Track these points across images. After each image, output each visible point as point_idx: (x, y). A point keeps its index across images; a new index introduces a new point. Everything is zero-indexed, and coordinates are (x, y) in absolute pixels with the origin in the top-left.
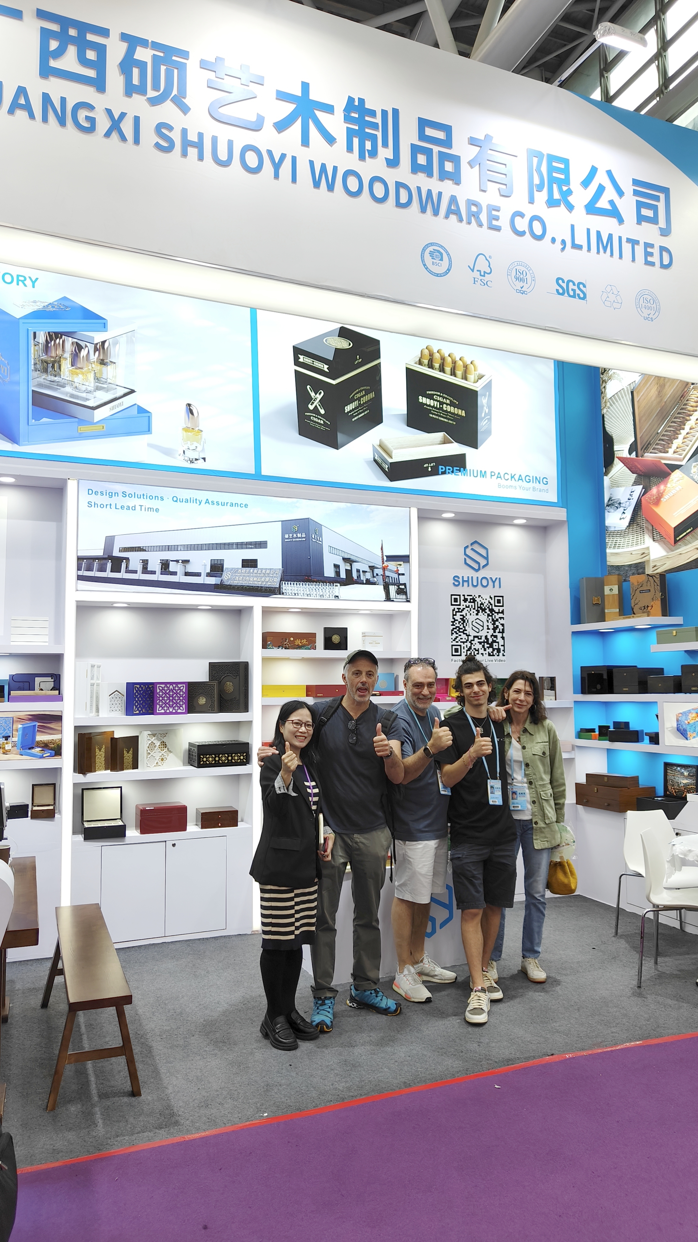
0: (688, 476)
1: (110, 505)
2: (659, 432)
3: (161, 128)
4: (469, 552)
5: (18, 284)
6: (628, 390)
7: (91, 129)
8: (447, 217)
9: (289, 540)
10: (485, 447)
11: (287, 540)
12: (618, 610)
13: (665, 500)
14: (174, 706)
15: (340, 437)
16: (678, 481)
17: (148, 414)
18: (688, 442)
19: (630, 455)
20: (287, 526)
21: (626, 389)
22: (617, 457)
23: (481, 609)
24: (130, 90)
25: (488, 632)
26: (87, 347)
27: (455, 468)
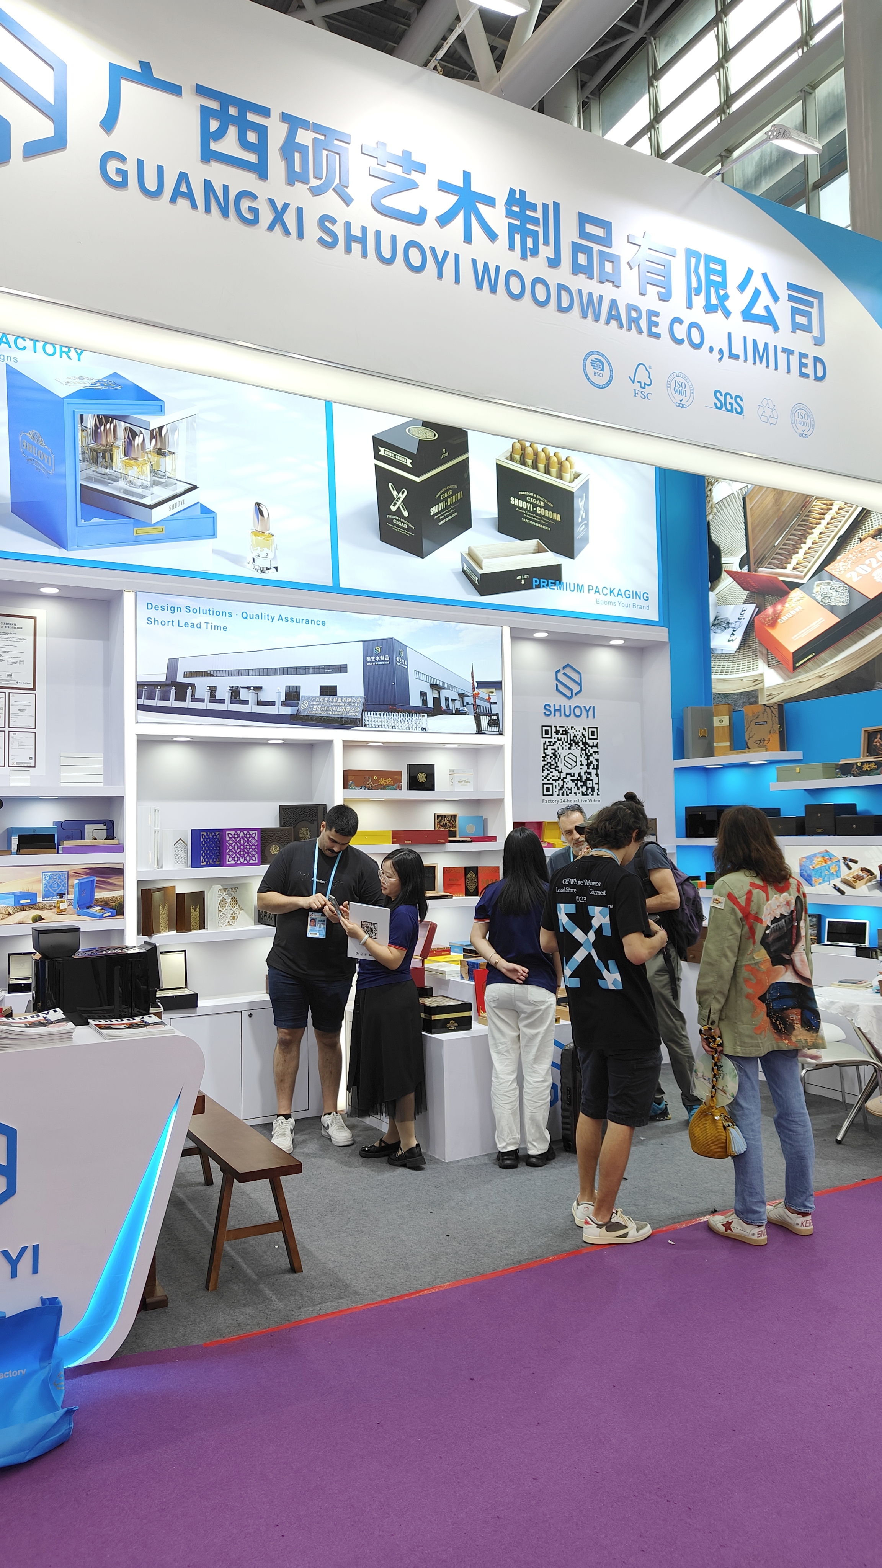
0: (810, 596)
1: (173, 622)
2: (776, 544)
3: (325, 221)
4: (561, 677)
5: (61, 357)
6: (738, 495)
7: (254, 222)
8: (607, 323)
9: (371, 664)
10: (583, 555)
11: (369, 664)
12: (728, 744)
13: (783, 621)
14: (246, 856)
15: (426, 544)
16: (798, 601)
17: (212, 515)
18: (810, 558)
19: (741, 568)
20: (369, 647)
21: (736, 494)
22: (725, 571)
23: (574, 742)
24: (293, 178)
25: (581, 769)
26: (142, 433)
27: (550, 581)
